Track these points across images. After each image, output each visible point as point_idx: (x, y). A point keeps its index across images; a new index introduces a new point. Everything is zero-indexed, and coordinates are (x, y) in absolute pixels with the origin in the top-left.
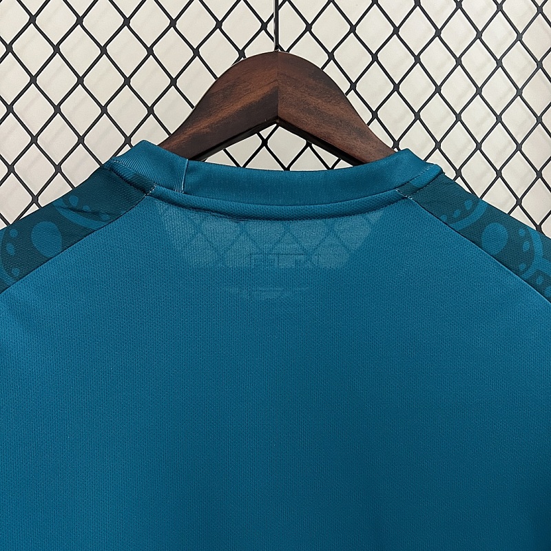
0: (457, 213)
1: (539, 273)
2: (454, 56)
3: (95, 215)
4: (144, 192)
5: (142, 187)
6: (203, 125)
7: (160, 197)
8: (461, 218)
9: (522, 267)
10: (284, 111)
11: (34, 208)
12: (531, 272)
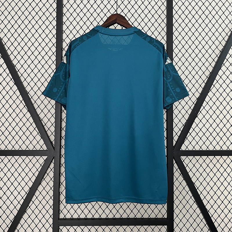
0: (142, 36)
1: (155, 44)
3: (91, 35)
4: (98, 32)
5: (98, 31)
6: (106, 23)
7: (100, 33)
8: (143, 36)
9: (152, 43)
10: (117, 21)
11: (85, 33)
12: (153, 44)
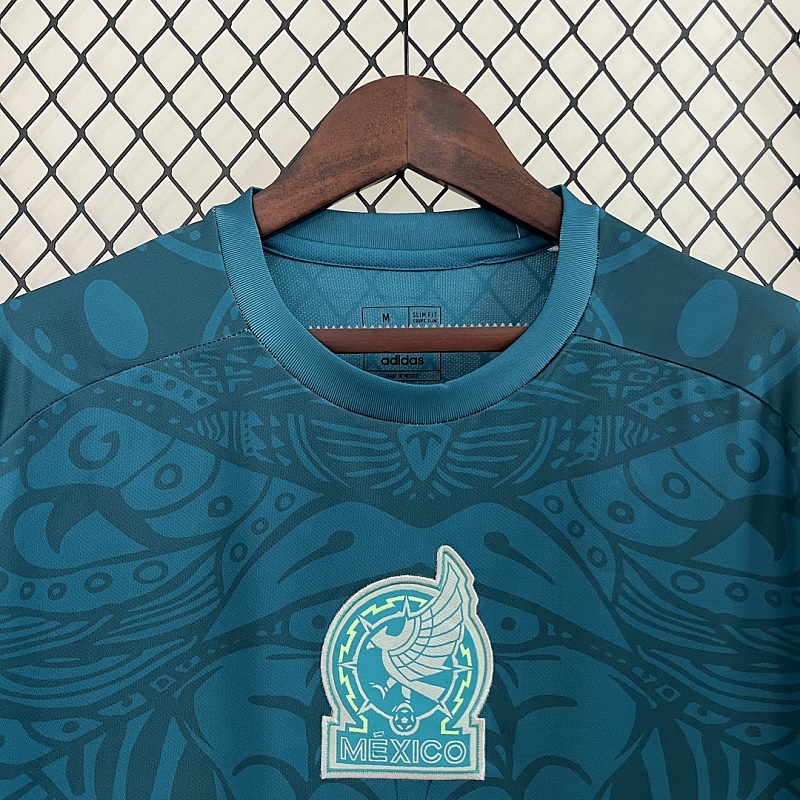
2: (651, 60)
